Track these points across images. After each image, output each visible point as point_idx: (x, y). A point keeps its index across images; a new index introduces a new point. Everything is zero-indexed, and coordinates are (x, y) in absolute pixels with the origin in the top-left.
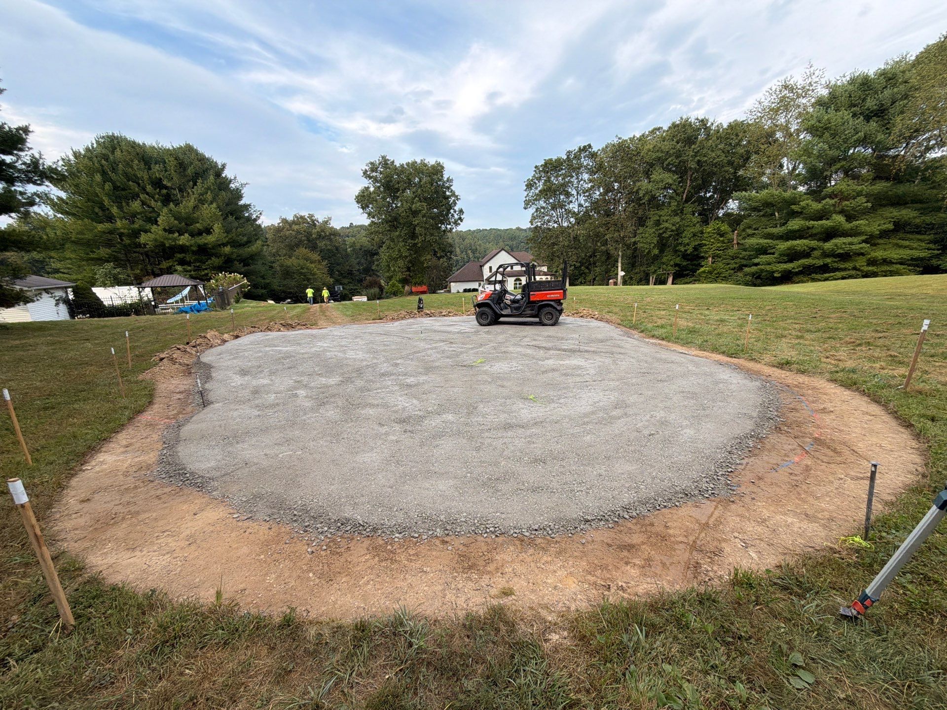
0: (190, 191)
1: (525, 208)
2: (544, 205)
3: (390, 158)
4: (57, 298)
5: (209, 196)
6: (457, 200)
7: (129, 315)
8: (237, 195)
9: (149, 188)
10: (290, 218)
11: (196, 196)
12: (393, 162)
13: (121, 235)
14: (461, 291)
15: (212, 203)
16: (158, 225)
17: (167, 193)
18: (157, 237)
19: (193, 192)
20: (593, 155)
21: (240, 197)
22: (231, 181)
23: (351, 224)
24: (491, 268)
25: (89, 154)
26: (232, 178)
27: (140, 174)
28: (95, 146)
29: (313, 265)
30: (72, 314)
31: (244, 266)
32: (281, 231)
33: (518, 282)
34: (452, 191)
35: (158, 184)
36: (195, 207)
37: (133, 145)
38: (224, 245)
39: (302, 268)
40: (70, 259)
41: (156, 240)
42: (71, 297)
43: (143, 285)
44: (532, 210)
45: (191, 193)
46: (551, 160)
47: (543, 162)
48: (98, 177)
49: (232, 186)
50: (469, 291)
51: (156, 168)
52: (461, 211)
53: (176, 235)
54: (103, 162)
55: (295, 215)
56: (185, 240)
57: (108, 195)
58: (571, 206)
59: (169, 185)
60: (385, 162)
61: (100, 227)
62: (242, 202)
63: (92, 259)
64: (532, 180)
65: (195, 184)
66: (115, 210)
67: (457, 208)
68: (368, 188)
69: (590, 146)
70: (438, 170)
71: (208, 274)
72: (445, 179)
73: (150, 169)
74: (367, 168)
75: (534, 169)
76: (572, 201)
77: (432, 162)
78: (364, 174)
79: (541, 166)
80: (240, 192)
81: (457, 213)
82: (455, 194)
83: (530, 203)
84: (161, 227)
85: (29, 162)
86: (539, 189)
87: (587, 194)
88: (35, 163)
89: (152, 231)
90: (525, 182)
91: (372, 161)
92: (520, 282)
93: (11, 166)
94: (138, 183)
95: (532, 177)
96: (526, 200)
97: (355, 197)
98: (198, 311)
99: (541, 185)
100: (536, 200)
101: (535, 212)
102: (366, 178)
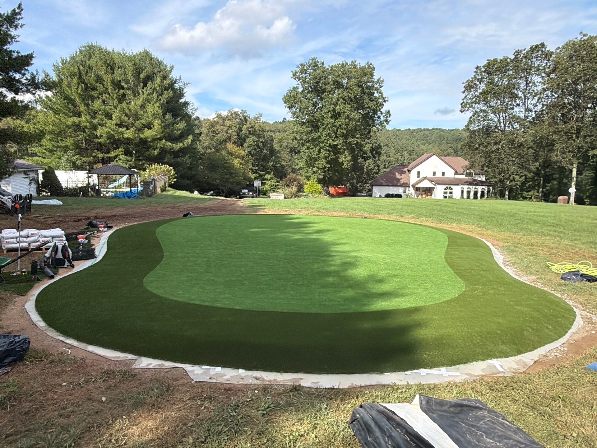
0: (140, 91)
1: (462, 112)
2: (485, 108)
3: (320, 59)
4: (31, 179)
5: (155, 96)
6: (385, 101)
9: (110, 89)
11: (145, 96)
12: (323, 64)
14: (384, 195)
15: (156, 102)
16: (112, 120)
17: (124, 93)
18: (110, 130)
19: (143, 92)
20: (548, 55)
21: (181, 95)
22: (175, 82)
24: (419, 173)
25: (73, 61)
26: (178, 78)
27: (105, 77)
28: (78, 54)
30: (39, 192)
31: (174, 158)
33: (448, 191)
34: (380, 93)
35: (117, 85)
36: (143, 106)
41: (108, 132)
42: (41, 178)
44: (469, 114)
45: (141, 93)
46: (495, 60)
47: (485, 63)
48: (75, 80)
50: (392, 196)
51: (118, 72)
52: (388, 113)
53: (124, 129)
54: (81, 68)
56: (129, 134)
57: (80, 93)
59: (125, 86)
60: (315, 65)
61: (70, 120)
62: (182, 101)
63: (61, 146)
64: (472, 82)
65: (145, 85)
66: (82, 108)
67: (383, 110)
68: (297, 88)
69: (543, 45)
70: (368, 72)
71: (144, 164)
72: (376, 80)
73: (113, 73)
74: (297, 70)
75: (475, 70)
76: (518, 105)
77: (363, 64)
78: (294, 75)
79: (484, 67)
80: (183, 91)
81: (384, 115)
82: (384, 96)
83: (468, 106)
84: (114, 122)
85: (29, 78)
86: (479, 91)
87: (536, 98)
88: (33, 78)
89: (107, 126)
90: (463, 83)
91: (303, 63)
92: (451, 191)
93: (19, 81)
94: (103, 85)
95: (472, 78)
96: (463, 102)
97: (283, 97)
98: (129, 197)
99: (483, 87)
100: (475, 102)
101: (473, 116)
102: (295, 79)
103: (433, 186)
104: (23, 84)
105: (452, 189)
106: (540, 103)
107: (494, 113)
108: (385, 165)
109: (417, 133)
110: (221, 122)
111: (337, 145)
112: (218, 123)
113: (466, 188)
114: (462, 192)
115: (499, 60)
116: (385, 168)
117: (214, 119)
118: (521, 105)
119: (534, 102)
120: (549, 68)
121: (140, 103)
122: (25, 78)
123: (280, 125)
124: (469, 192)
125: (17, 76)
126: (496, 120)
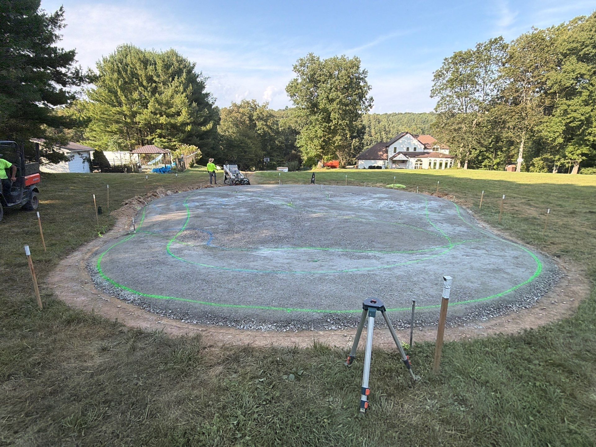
0: (169, 84)
1: (432, 97)
2: (450, 94)
3: (316, 55)
4: (84, 158)
5: (181, 88)
6: (369, 89)
7: (123, 172)
8: (201, 86)
9: (145, 83)
10: (239, 103)
11: (173, 87)
12: (319, 58)
13: (125, 116)
14: (367, 167)
15: (182, 93)
16: (148, 109)
17: (156, 86)
18: (147, 117)
19: (171, 85)
20: (504, 47)
21: (203, 88)
22: (198, 76)
23: (287, 107)
24: (395, 148)
25: (112, 60)
26: (199, 74)
27: (140, 72)
28: (116, 53)
29: (249, 141)
30: (92, 169)
31: (200, 140)
32: (231, 113)
33: (419, 163)
34: (365, 81)
35: (150, 79)
36: (172, 97)
37: (138, 52)
38: (188, 124)
39: (242, 143)
40: (95, 131)
41: (145, 119)
42: (92, 158)
43: (133, 151)
44: (437, 99)
45: (170, 86)
46: (461, 52)
47: (452, 55)
48: (116, 75)
49: (199, 80)
50: (374, 168)
51: (150, 68)
52: (372, 99)
53: (158, 116)
54: (119, 65)
55: (243, 101)
56: (163, 120)
57: (120, 87)
58: (477, 94)
59: (157, 80)
60: (312, 59)
61: (114, 110)
62: (204, 92)
63: (108, 132)
64: (440, 71)
65: (173, 79)
66: (123, 98)
67: (368, 97)
68: (297, 80)
69: (501, 38)
70: (355, 65)
71: (175, 145)
72: (361, 72)
73: (146, 69)
74: (297, 64)
75: (444, 61)
76: (478, 91)
77: (351, 58)
78: (294, 68)
79: (450, 58)
80: (204, 84)
81: (368, 100)
82: (368, 84)
83: (437, 92)
84: (149, 110)
85: (74, 72)
86: (446, 79)
87: (493, 84)
88: (77, 72)
89: (144, 113)
90: (433, 73)
91: (301, 58)
92: (421, 163)
93: (65, 75)
94: (139, 79)
95: (441, 68)
96: (433, 89)
97: (285, 87)
98: (164, 172)
99: (449, 76)
100: (442, 89)
101: (441, 100)
102: (295, 72)
103: (407, 159)
104: (69, 78)
105: (421, 161)
106: (496, 88)
107: (458, 97)
108: (367, 143)
109: (392, 116)
110: (236, 109)
111: (330, 126)
112: (233, 110)
113: (433, 159)
114: (430, 163)
115: (464, 53)
116: (367, 145)
117: (230, 107)
118: (480, 90)
119: (492, 87)
120: (505, 58)
121: (170, 94)
122: (70, 72)
123: (283, 112)
124: (435, 164)
125: (63, 70)
126: (459, 103)
